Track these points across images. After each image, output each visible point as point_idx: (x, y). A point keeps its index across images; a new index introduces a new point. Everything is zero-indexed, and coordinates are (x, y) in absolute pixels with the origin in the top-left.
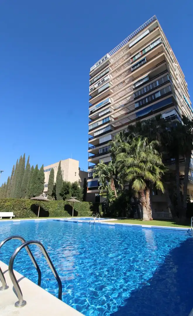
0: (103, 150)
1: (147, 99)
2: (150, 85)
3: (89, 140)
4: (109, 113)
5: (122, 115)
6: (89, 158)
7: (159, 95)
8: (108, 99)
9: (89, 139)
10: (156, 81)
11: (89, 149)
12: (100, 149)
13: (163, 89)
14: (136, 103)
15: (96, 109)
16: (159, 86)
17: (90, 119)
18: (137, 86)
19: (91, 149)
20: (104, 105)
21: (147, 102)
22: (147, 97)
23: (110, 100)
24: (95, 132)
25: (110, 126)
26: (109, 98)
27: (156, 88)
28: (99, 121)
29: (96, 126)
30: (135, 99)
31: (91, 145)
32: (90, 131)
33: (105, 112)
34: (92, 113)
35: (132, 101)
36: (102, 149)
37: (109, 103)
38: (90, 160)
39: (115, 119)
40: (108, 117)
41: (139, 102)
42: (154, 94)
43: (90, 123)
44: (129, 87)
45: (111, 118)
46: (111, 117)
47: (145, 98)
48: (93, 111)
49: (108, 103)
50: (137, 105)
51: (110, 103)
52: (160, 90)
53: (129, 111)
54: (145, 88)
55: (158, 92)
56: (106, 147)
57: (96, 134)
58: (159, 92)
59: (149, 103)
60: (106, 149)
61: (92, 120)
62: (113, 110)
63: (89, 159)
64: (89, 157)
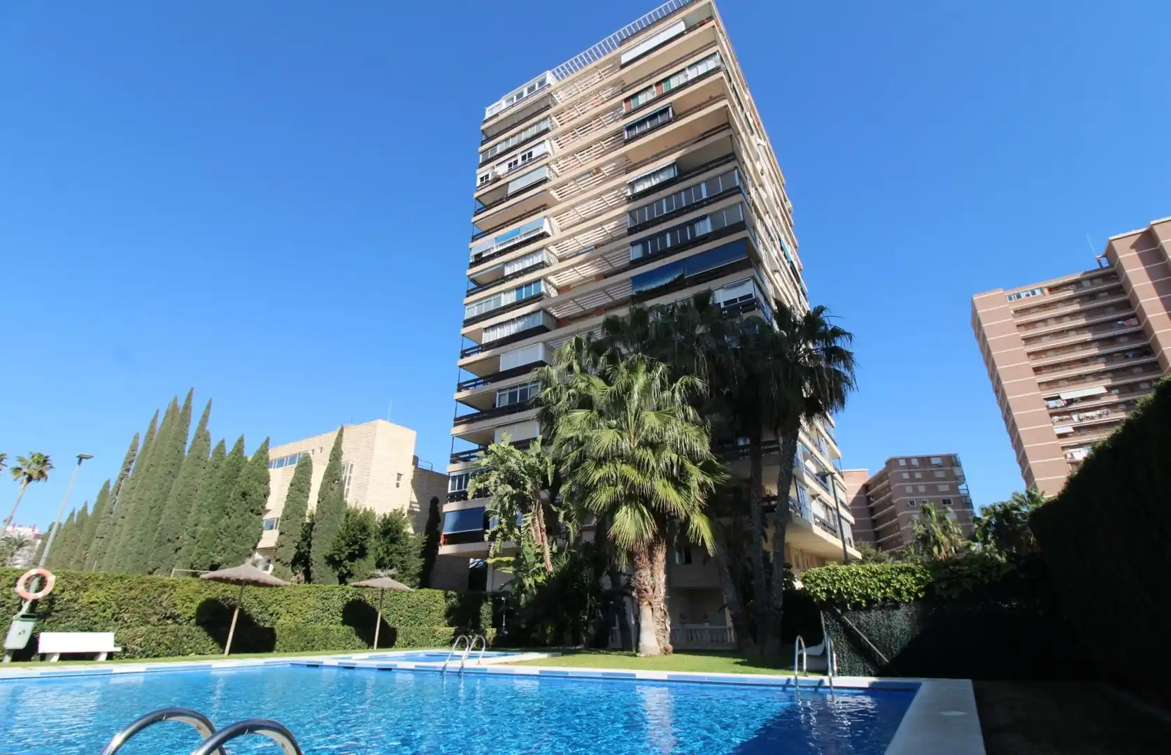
0: (513, 396)
1: (668, 236)
2: (679, 192)
3: (462, 357)
4: (543, 268)
5: (585, 281)
6: (458, 421)
7: (705, 228)
8: (541, 221)
9: (464, 354)
10: (698, 185)
11: (459, 390)
12: (500, 390)
13: (721, 210)
14: (633, 244)
15: (496, 250)
16: (709, 202)
17: (473, 281)
18: (639, 189)
19: (467, 388)
20: (524, 239)
21: (669, 245)
22: (671, 230)
23: (546, 223)
24: (486, 329)
25: (542, 312)
26: (545, 217)
27: (700, 205)
28: (505, 292)
29: (492, 306)
30: (632, 231)
31: (469, 376)
32: (468, 323)
33: (528, 263)
34: (479, 260)
35: (620, 238)
36: (508, 391)
37: (544, 235)
38: (461, 429)
39: (560, 290)
40: (538, 281)
41: (642, 242)
42: (692, 223)
43: (469, 294)
44: (612, 189)
45: (546, 287)
46: (546, 281)
47: (662, 234)
48: (484, 256)
49: (541, 232)
50: (637, 253)
51: (548, 236)
52: (711, 215)
53: (607, 268)
54: (664, 200)
55: (703, 218)
56: (521, 386)
57: (488, 338)
58: (708, 220)
59: (676, 249)
60: (524, 393)
61: (480, 286)
62: (553, 260)
63: (455, 425)
64: (456, 419)
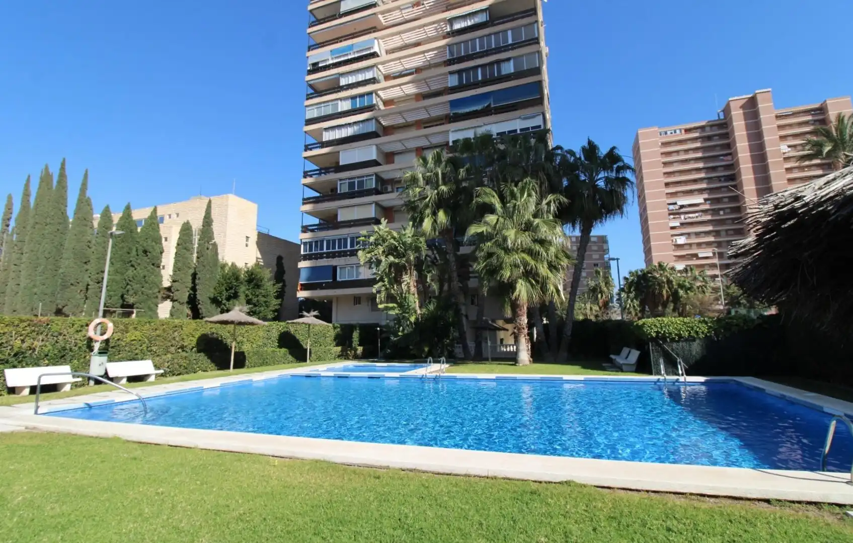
0: (351, 185)
1: (480, 71)
2: (490, 35)
3: (306, 150)
4: (374, 83)
5: (406, 98)
6: (306, 201)
7: (509, 68)
8: (372, 41)
9: (307, 148)
10: (505, 31)
11: (305, 177)
12: (341, 180)
13: (522, 56)
14: (451, 73)
15: (331, 62)
16: (513, 47)
17: (311, 86)
18: (457, 26)
19: (311, 176)
20: (357, 55)
21: (480, 78)
22: (483, 66)
23: (378, 44)
24: (326, 129)
25: (374, 121)
26: (375, 38)
27: (507, 48)
28: (341, 99)
29: (329, 111)
30: (449, 63)
31: (311, 167)
32: (310, 122)
33: (360, 77)
34: (316, 68)
35: (437, 65)
36: (347, 181)
37: (374, 55)
38: (308, 207)
39: (386, 103)
40: (370, 94)
41: (459, 72)
42: (498, 62)
43: (309, 97)
44: (434, 23)
45: (376, 99)
46: (377, 95)
47: (475, 68)
48: (320, 65)
49: (372, 51)
50: (453, 81)
51: (378, 56)
52: (515, 58)
53: (425, 90)
54: (477, 40)
55: (508, 59)
56: (358, 177)
57: (327, 136)
58: (512, 62)
59: (485, 83)
60: (361, 183)
61: (316, 91)
62: (381, 78)
63: (304, 204)
64: (304, 199)
